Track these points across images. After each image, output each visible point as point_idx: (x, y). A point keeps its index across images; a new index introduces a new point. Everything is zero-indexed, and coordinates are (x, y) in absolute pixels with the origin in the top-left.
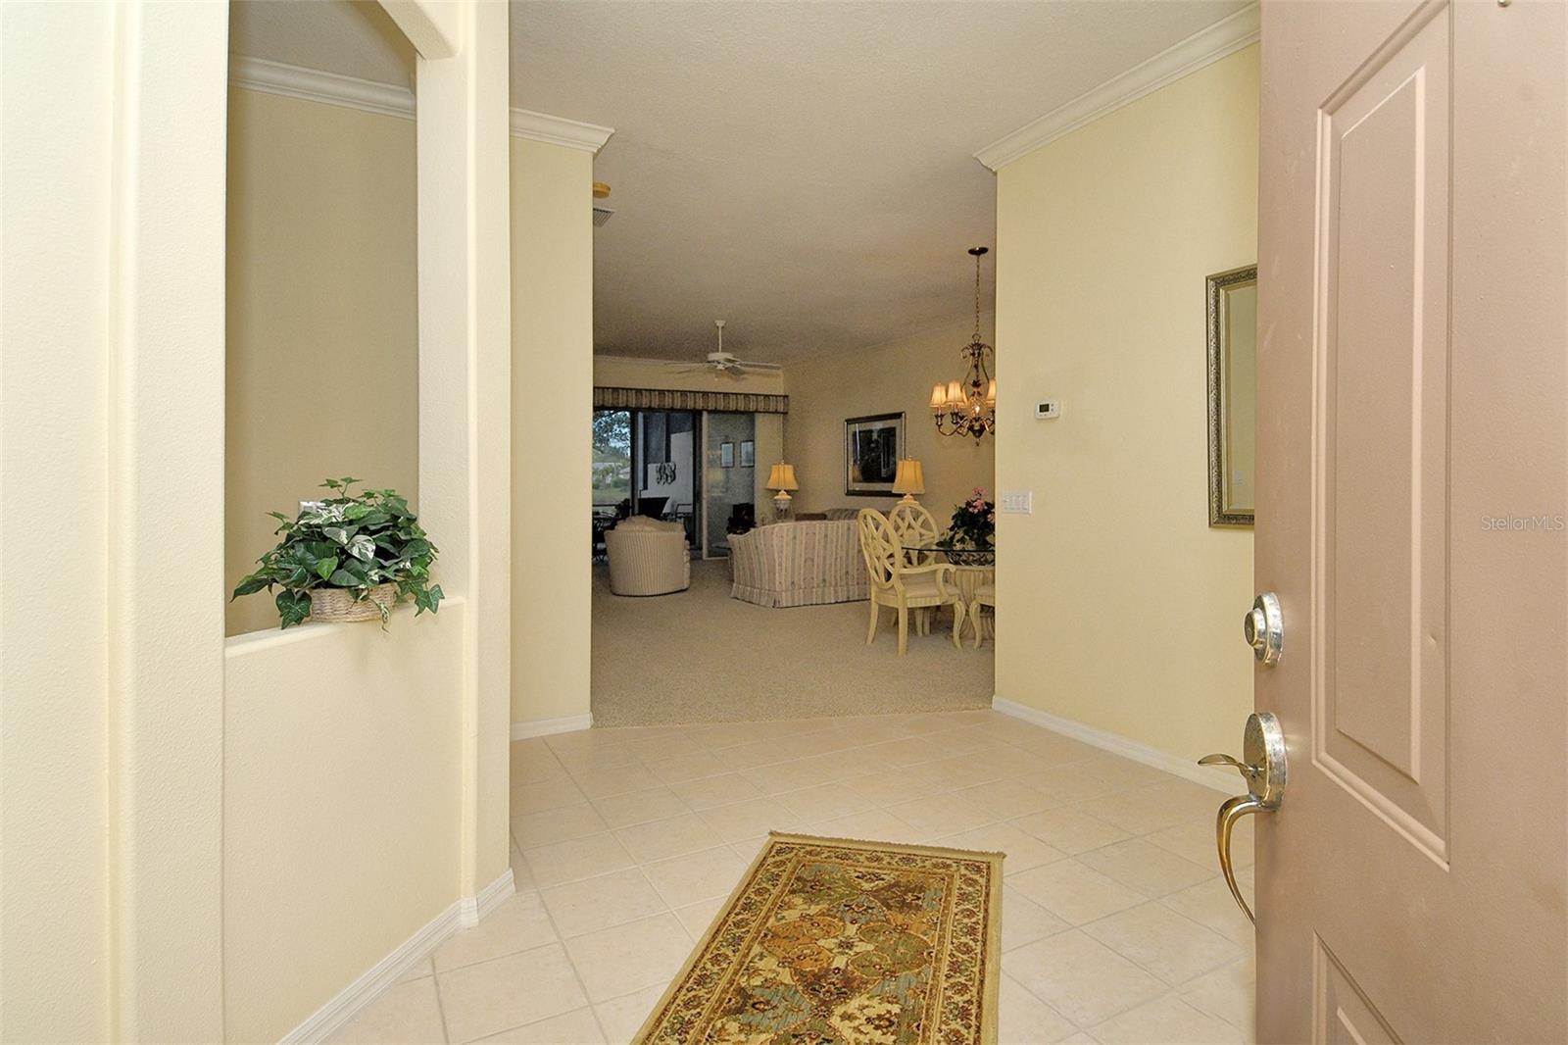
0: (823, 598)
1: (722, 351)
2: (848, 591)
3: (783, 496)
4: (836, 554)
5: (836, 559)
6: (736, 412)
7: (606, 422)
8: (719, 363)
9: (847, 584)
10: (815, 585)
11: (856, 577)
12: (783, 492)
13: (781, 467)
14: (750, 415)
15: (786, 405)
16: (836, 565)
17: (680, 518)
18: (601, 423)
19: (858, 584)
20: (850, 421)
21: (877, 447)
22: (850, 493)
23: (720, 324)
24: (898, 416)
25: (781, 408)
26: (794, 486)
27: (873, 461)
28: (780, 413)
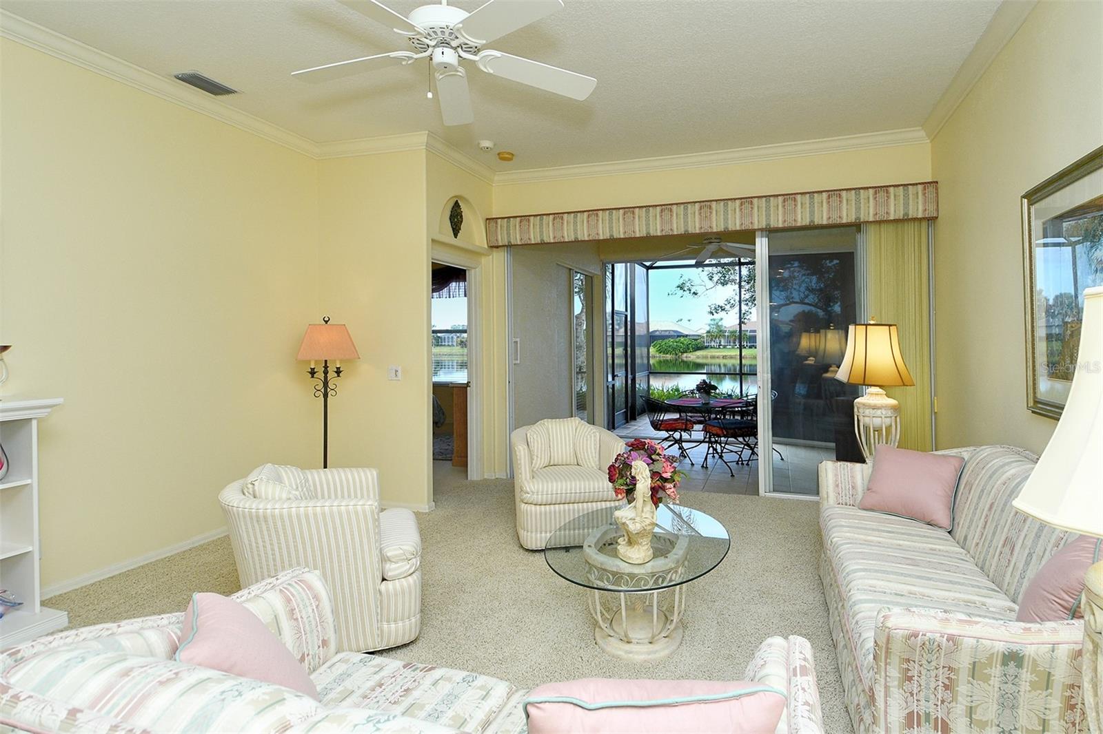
3: (876, 399)
12: (874, 389)
15: (934, 200)
22: (1040, 409)
25: (919, 212)
28: (915, 219)
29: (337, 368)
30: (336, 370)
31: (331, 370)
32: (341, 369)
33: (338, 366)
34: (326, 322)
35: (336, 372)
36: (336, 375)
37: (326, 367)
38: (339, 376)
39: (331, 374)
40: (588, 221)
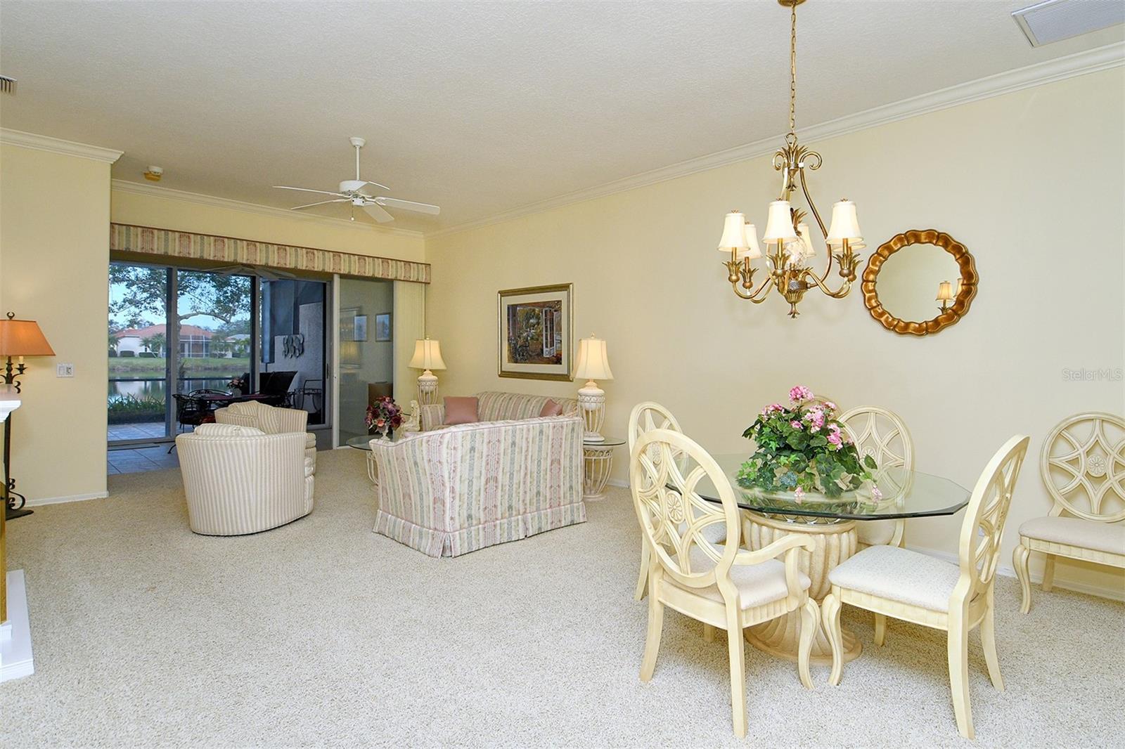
0: (509, 533)
1: (360, 180)
2: (540, 518)
3: (428, 376)
4: (526, 468)
5: (526, 474)
6: (373, 279)
7: (232, 291)
8: (356, 196)
9: (538, 509)
10: (499, 516)
11: (548, 497)
12: (428, 372)
13: (427, 342)
14: (389, 283)
15: (429, 274)
16: (524, 483)
17: (309, 394)
18: (226, 292)
19: (551, 507)
20: (504, 294)
21: (538, 323)
22: (504, 374)
23: (358, 141)
24: (565, 287)
25: (423, 279)
26: (440, 365)
27: (532, 338)
28: (422, 282)
29: (20, 365)
30: (18, 367)
31: (15, 366)
32: (25, 367)
33: (22, 363)
34: (11, 317)
35: (19, 369)
36: (18, 372)
37: (10, 364)
38: (22, 373)
39: (15, 372)
40: (215, 245)
